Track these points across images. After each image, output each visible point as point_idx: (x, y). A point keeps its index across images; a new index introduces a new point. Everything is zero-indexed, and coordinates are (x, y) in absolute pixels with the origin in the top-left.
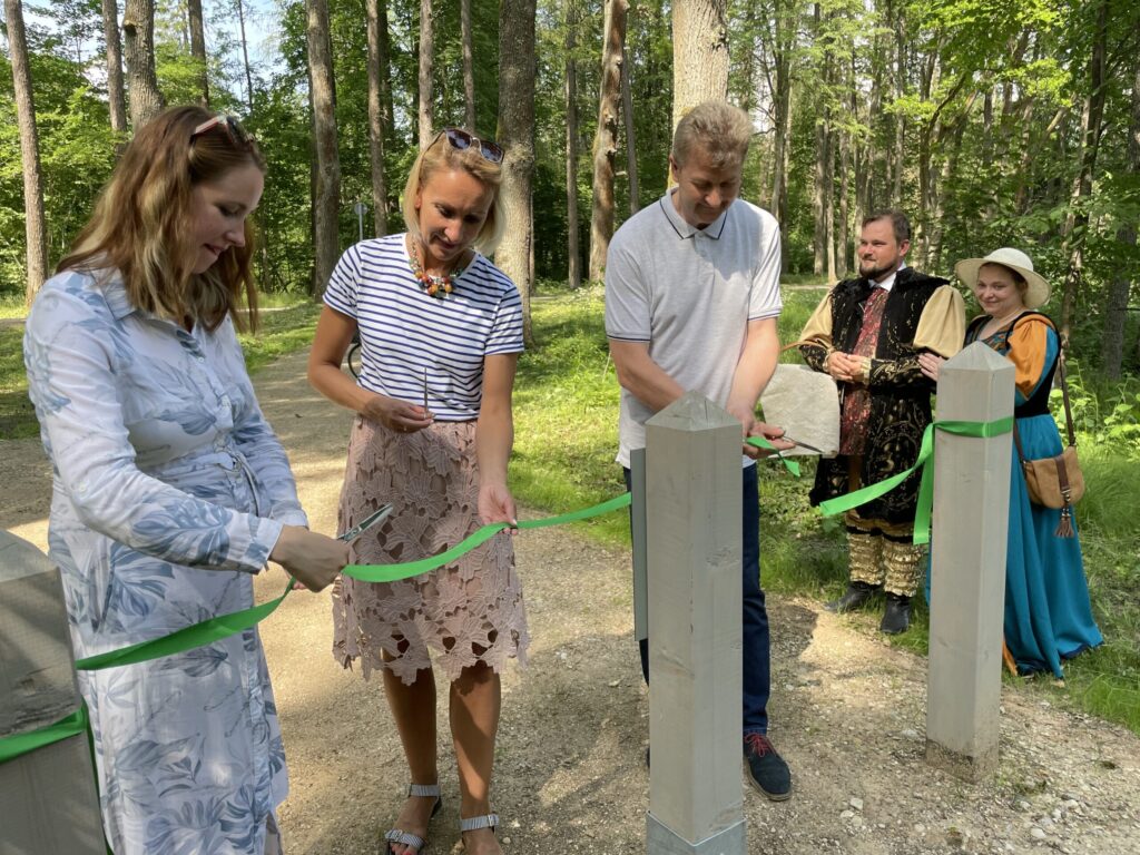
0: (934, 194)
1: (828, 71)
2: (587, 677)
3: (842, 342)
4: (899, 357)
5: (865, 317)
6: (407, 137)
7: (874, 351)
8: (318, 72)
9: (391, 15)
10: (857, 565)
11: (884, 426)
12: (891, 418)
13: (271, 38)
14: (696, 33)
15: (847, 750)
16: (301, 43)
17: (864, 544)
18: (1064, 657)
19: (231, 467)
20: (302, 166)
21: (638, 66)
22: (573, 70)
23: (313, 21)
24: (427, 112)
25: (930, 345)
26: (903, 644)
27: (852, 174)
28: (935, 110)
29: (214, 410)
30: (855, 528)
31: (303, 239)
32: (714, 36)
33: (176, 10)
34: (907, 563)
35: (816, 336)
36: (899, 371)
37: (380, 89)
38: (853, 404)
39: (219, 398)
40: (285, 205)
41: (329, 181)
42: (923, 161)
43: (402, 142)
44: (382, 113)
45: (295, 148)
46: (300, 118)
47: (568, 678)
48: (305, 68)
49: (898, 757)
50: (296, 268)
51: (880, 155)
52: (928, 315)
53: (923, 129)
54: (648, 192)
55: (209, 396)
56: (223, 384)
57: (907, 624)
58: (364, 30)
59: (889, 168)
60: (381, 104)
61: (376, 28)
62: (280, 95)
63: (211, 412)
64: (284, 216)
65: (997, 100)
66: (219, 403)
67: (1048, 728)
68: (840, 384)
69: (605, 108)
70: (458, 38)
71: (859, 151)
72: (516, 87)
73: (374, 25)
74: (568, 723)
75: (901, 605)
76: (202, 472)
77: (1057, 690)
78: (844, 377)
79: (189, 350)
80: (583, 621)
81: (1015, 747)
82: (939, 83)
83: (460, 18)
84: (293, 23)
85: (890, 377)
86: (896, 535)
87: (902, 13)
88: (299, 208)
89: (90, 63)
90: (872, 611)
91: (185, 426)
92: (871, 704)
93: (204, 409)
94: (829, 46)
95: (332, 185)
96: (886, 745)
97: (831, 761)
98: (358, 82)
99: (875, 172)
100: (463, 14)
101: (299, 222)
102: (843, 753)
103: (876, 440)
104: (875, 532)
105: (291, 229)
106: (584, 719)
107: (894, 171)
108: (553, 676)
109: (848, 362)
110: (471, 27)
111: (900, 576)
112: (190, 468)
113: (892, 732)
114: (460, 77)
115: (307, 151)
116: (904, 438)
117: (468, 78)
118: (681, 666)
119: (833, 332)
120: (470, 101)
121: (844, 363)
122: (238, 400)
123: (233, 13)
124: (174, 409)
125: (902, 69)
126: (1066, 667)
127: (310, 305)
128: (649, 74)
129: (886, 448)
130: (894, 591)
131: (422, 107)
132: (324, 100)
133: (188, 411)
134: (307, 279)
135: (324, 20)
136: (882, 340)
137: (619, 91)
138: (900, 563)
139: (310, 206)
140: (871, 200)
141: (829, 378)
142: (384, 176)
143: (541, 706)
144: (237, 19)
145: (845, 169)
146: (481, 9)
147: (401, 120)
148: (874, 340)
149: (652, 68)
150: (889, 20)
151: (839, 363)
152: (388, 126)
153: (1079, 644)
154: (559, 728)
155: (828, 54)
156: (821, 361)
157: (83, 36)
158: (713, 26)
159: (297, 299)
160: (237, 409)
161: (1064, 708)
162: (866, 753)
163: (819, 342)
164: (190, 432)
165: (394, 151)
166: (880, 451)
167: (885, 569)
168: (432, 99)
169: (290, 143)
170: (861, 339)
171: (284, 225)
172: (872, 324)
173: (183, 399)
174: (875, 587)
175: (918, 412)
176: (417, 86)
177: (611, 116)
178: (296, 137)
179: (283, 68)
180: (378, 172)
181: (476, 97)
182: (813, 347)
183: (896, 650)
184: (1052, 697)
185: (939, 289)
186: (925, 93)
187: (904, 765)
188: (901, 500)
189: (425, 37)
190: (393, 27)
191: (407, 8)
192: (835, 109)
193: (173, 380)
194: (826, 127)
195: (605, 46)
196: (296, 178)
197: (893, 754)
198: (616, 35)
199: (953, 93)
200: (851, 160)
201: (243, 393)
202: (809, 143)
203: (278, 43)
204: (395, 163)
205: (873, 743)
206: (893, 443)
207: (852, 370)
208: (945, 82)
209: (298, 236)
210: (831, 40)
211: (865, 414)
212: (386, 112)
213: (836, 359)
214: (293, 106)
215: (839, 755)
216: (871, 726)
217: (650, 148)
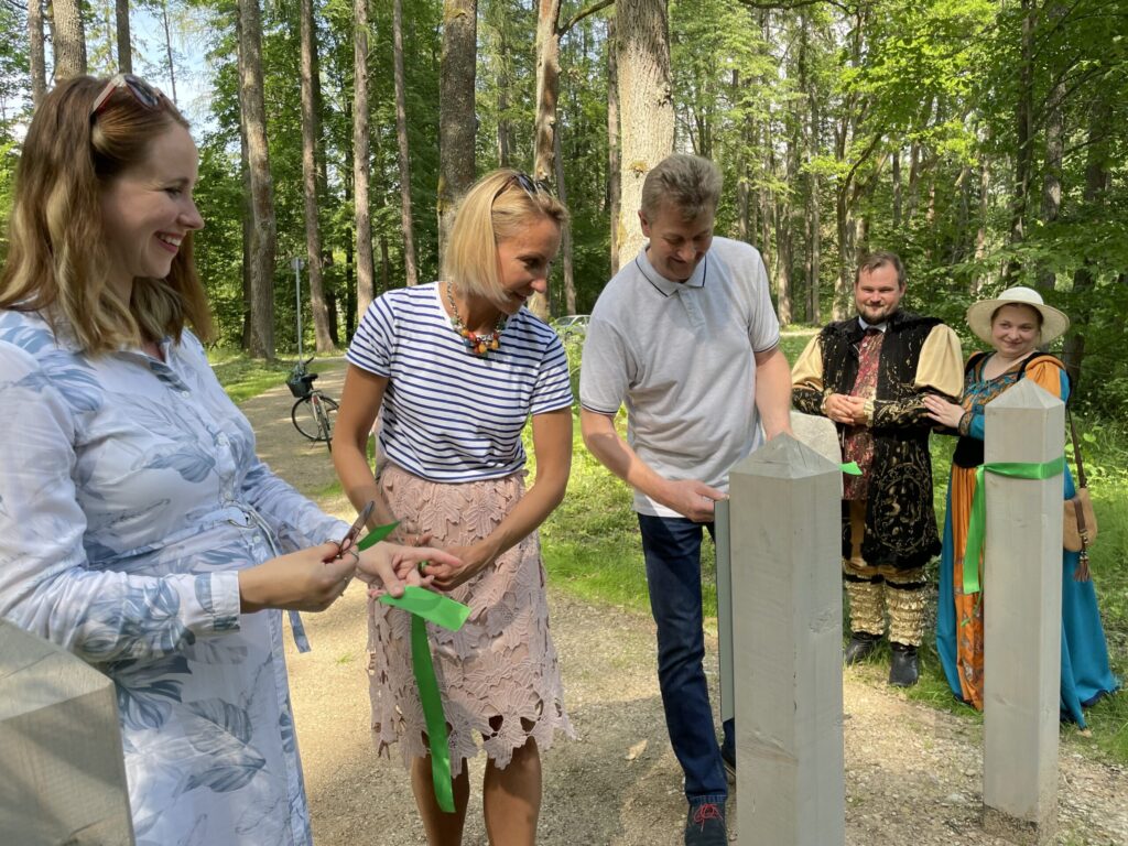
0: (851, 248)
1: (748, 132)
2: (600, 750)
3: (837, 385)
4: (900, 397)
5: (861, 358)
6: (339, 194)
7: (874, 391)
8: (252, 129)
9: (324, 77)
10: (859, 614)
11: (887, 469)
12: (895, 459)
13: (202, 98)
14: (643, 90)
15: (897, 821)
16: (233, 102)
17: (865, 592)
18: (1084, 705)
19: (244, 523)
20: (233, 222)
21: (565, 128)
22: (506, 131)
23: (249, 79)
24: (362, 169)
25: (933, 383)
26: (920, 698)
27: (773, 231)
28: (850, 169)
29: (211, 451)
30: (855, 576)
31: (233, 295)
32: (660, 93)
33: (104, 70)
34: (913, 611)
35: (807, 379)
36: (903, 412)
37: (314, 148)
38: (854, 447)
39: (214, 436)
40: (216, 261)
41: (264, 237)
42: (841, 216)
43: (335, 199)
44: (315, 171)
45: (226, 205)
46: (231, 175)
47: (580, 754)
48: (237, 126)
49: (953, 826)
50: (226, 324)
51: (797, 212)
52: (928, 354)
53: (839, 188)
54: (580, 247)
55: (203, 434)
56: (217, 421)
57: (916, 675)
58: (297, 90)
59: (807, 224)
60: (315, 161)
61: (310, 88)
62: (211, 153)
63: (208, 453)
64: (214, 272)
65: (906, 160)
66: (216, 443)
67: (1088, 783)
68: (840, 426)
69: (539, 165)
70: (392, 99)
71: (780, 208)
72: (457, 144)
73: (308, 85)
74: (589, 805)
75: (910, 655)
76: (212, 532)
77: (1085, 741)
78: (845, 420)
79: (168, 384)
80: (584, 687)
81: (1066, 806)
82: (853, 144)
83: (393, 80)
84: (225, 83)
85: (895, 418)
86: (901, 582)
87: (814, 80)
88: (229, 264)
89: (14, 121)
90: (877, 662)
91: (183, 471)
92: (908, 767)
93: (201, 450)
94: (749, 110)
95: (268, 241)
96: (935, 813)
97: (883, 835)
98: (291, 140)
99: (794, 229)
100: (397, 76)
101: (229, 278)
102: (894, 825)
103: (880, 484)
104: (876, 580)
105: (221, 285)
106: (605, 800)
107: (812, 227)
108: (563, 751)
109: (849, 404)
110: (404, 88)
111: (907, 625)
112: (196, 530)
113: (938, 798)
114: (393, 136)
115: (239, 207)
116: (909, 480)
117: (402, 138)
118: (782, 750)
119: (824, 375)
120: (405, 159)
121: (845, 405)
122: (236, 436)
123: (165, 72)
124: (165, 452)
125: (815, 131)
126: (1087, 715)
127: (245, 361)
128: (576, 136)
129: (891, 491)
130: (901, 641)
131: (358, 164)
132: (260, 156)
133: (183, 454)
134: (238, 335)
135: (259, 78)
136: (882, 380)
137: (552, 151)
138: (906, 611)
139: (241, 262)
140: (791, 254)
141: (828, 420)
142: (319, 232)
143: (556, 786)
144: (168, 78)
145: (767, 226)
146: (414, 71)
147: (334, 178)
148: (873, 381)
149: (579, 131)
150: (803, 86)
151: (840, 405)
152: (321, 182)
153: (1097, 691)
154: (580, 812)
155: (749, 118)
156: (818, 403)
157: (7, 94)
158: (659, 83)
159: (229, 354)
160: (239, 448)
161: (1098, 759)
162: (917, 824)
163: (810, 385)
164: (190, 479)
165: (328, 207)
166: (885, 495)
167: (889, 618)
168: (366, 157)
169: (223, 200)
170: (858, 381)
171: (213, 281)
172: (868, 366)
173: (175, 439)
174: (878, 636)
175: (919, 453)
176: (351, 145)
177: (545, 174)
178: (229, 193)
179: (214, 127)
180: (312, 226)
181: (409, 154)
182: (804, 391)
183: (913, 705)
184: (1081, 748)
185: (935, 329)
186: (840, 154)
187: (960, 834)
188: (909, 545)
189: (360, 97)
190: (325, 88)
191: (340, 69)
192: (756, 168)
193: (159, 418)
194: (747, 186)
195: (538, 107)
196: (226, 234)
197: (947, 823)
198: (549, 97)
199: (866, 154)
200: (772, 217)
201: (241, 429)
202: (730, 202)
203: (209, 102)
204: (328, 219)
205: (922, 811)
206: (898, 485)
207: (854, 413)
208: (859, 143)
209: (228, 291)
210: (749, 104)
211: (867, 457)
212: (319, 170)
213: (834, 400)
214: (225, 163)
215: (890, 829)
216: (914, 793)
217: (579, 206)
